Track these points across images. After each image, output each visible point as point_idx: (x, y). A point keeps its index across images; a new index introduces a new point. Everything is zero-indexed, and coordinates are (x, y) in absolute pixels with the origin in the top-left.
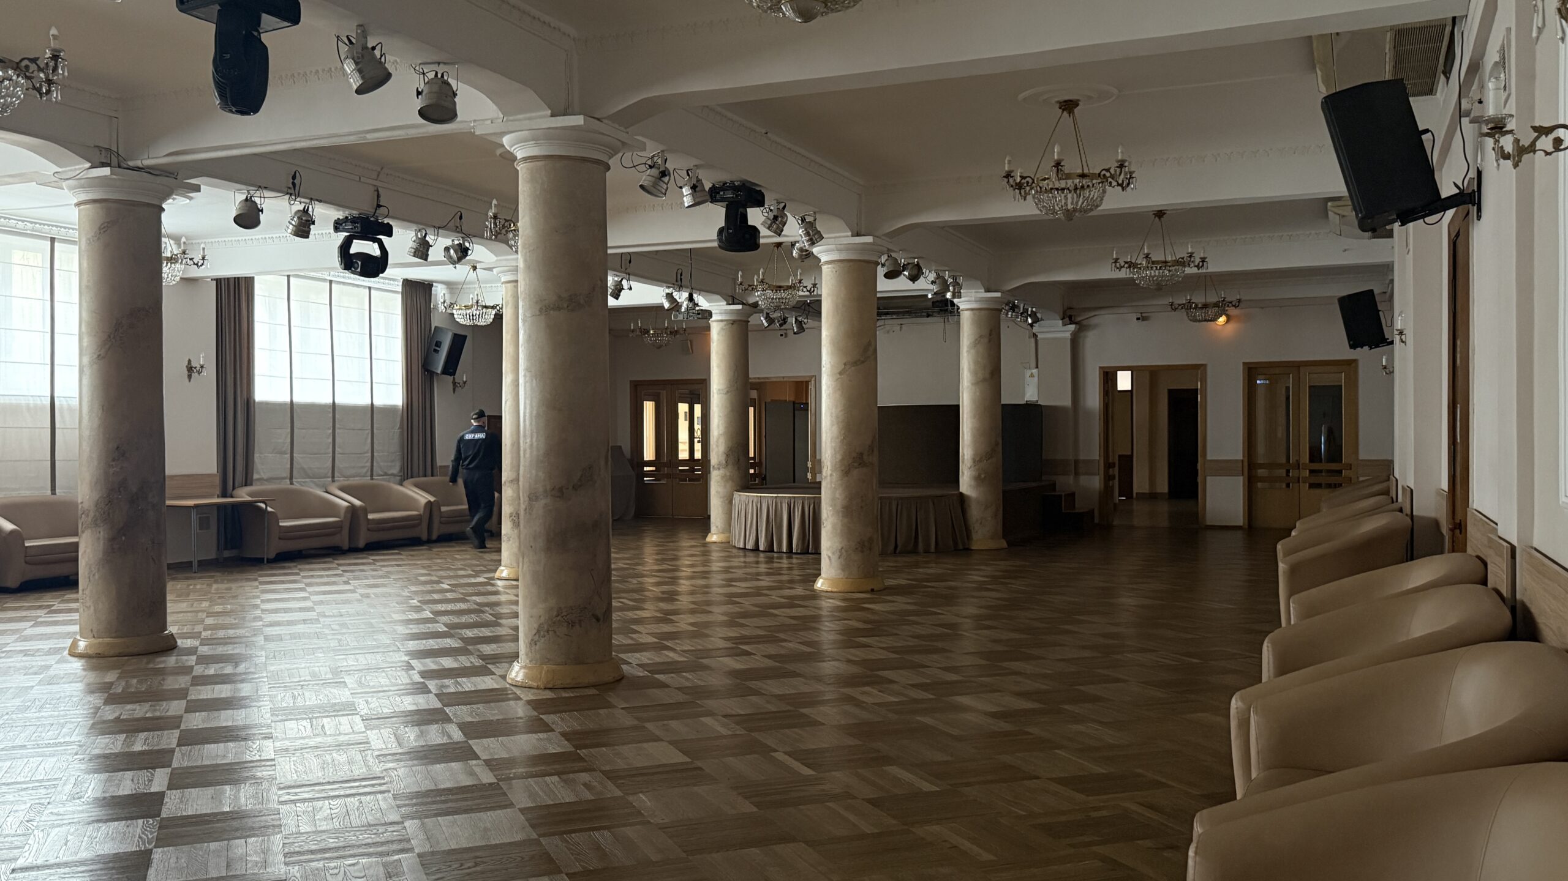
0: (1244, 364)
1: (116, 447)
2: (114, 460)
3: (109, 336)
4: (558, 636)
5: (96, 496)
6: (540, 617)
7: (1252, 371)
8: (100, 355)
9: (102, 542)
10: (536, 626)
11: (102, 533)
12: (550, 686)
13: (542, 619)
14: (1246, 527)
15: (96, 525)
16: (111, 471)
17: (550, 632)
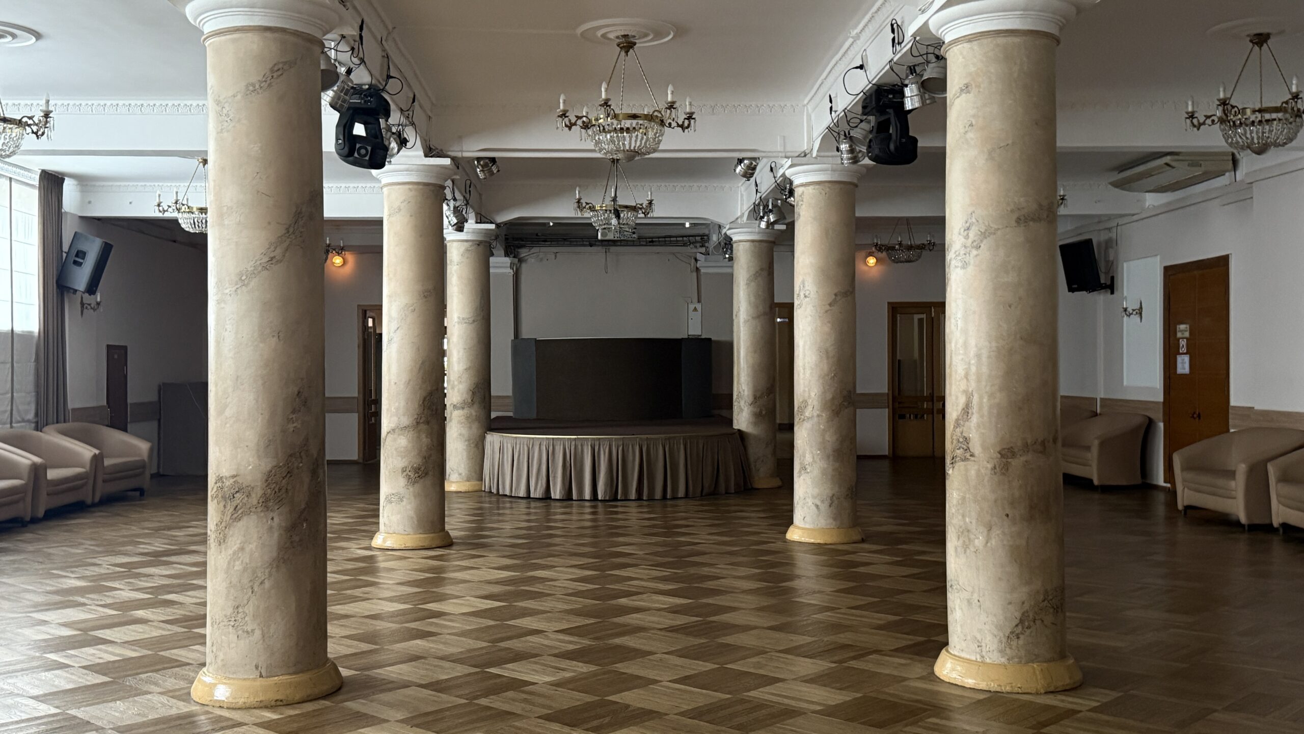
0: (889, 303)
1: (296, 393)
2: (293, 412)
3: (288, 230)
4: (1046, 626)
5: (267, 464)
6: (1023, 603)
7: (895, 309)
8: (272, 259)
9: (276, 535)
10: (1018, 615)
11: (276, 520)
12: (1052, 689)
13: (1026, 606)
14: (891, 456)
15: (267, 508)
16: (291, 427)
17: (1037, 621)
